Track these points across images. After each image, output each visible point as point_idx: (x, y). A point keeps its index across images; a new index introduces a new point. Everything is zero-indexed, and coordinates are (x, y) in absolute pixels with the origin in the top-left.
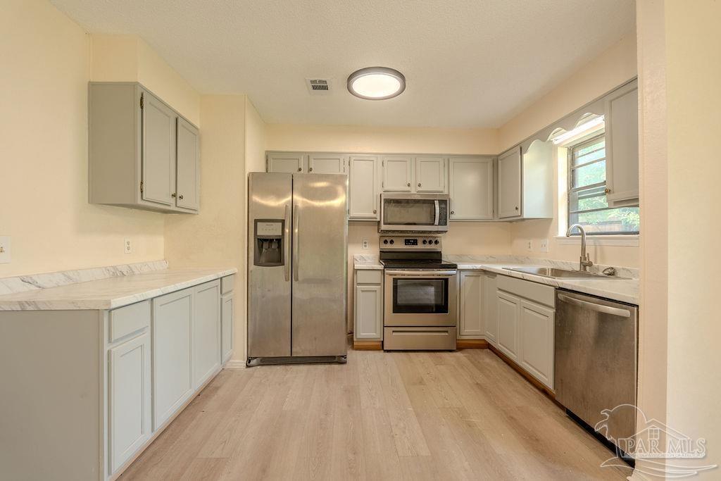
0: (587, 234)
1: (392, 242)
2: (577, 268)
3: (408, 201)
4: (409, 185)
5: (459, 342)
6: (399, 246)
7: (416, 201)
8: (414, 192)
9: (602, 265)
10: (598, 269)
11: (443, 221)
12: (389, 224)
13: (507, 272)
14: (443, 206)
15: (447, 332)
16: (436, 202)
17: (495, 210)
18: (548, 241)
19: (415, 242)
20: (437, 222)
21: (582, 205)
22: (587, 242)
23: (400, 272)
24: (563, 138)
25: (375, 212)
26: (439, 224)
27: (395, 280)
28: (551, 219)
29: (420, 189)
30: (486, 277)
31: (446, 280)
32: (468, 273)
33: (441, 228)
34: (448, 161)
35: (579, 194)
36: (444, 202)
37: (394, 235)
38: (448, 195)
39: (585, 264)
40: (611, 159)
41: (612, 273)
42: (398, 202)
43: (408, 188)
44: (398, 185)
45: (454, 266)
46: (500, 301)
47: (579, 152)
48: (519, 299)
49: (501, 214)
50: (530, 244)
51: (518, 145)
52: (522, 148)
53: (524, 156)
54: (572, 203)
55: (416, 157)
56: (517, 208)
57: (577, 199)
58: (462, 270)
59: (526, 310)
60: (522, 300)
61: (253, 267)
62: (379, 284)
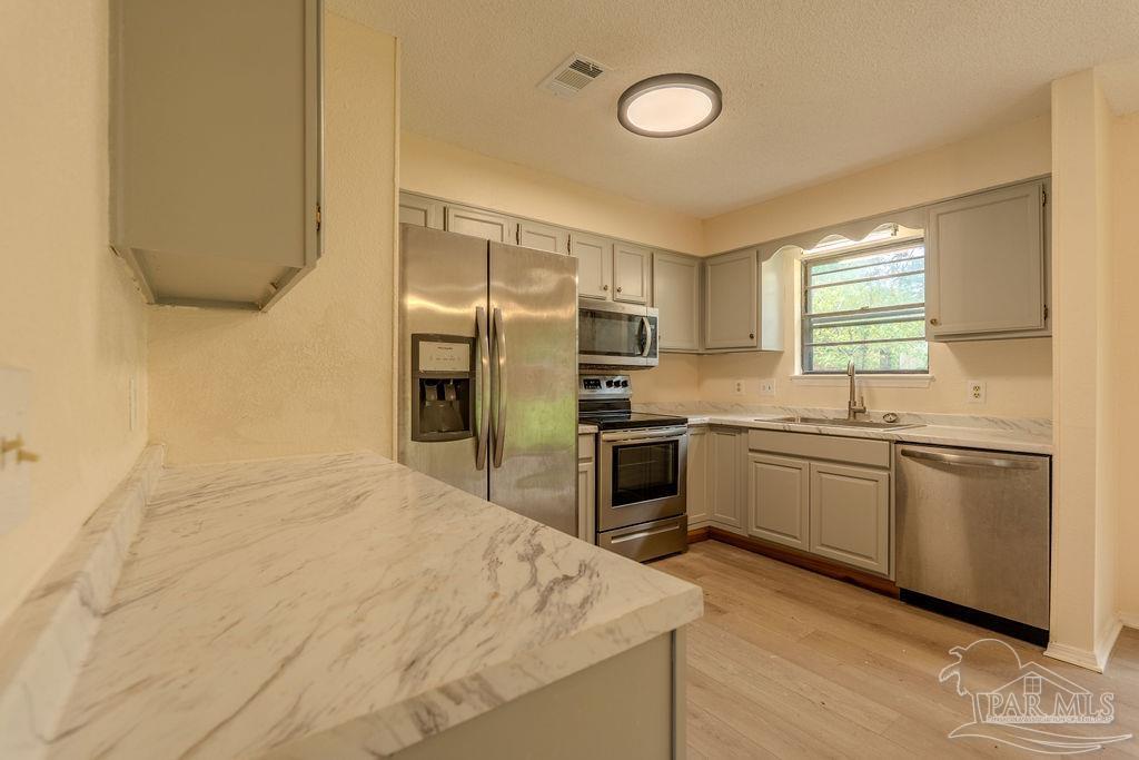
2: (845, 417)
3: (609, 316)
4: (606, 289)
7: (620, 316)
8: (611, 301)
9: (879, 410)
10: (874, 416)
11: (653, 351)
13: (761, 424)
14: (652, 327)
15: (678, 523)
16: (645, 319)
17: (703, 336)
19: (598, 385)
20: (646, 352)
21: (819, 335)
23: (616, 436)
26: (649, 355)
27: (616, 450)
28: (781, 353)
29: (617, 295)
31: (675, 444)
32: (692, 431)
33: (649, 361)
34: (652, 257)
35: (817, 322)
36: (654, 321)
39: (855, 410)
41: (893, 421)
43: (603, 294)
45: (684, 421)
46: (756, 468)
47: (814, 270)
48: (807, 462)
49: (710, 343)
50: (739, 385)
51: (751, 247)
52: (761, 252)
53: (763, 264)
54: (806, 332)
55: (614, 244)
56: (752, 337)
57: (811, 329)
58: (689, 426)
59: (824, 476)
60: (813, 463)
61: (411, 445)
62: (588, 459)
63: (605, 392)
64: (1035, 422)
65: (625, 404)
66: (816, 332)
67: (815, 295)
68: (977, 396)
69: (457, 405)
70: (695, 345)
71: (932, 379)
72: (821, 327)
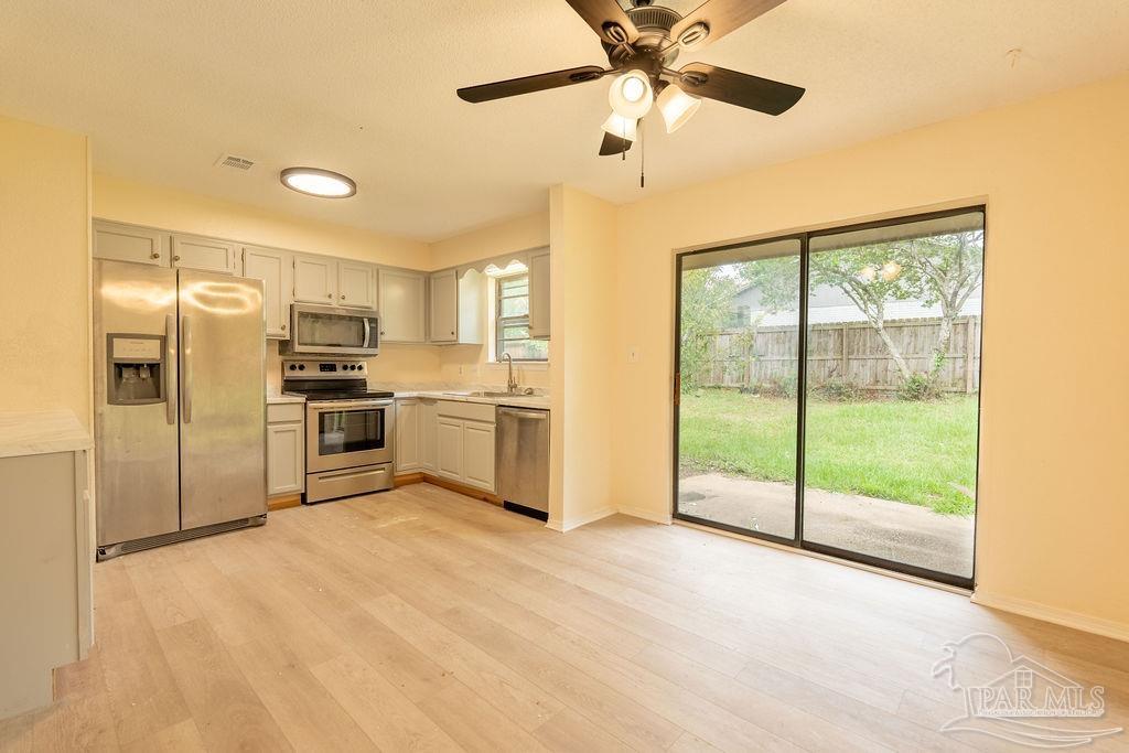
0: (514, 360)
1: (302, 368)
2: (506, 391)
3: (330, 317)
4: (330, 296)
5: (397, 479)
6: (311, 372)
7: (341, 318)
8: (336, 306)
9: (524, 386)
10: (520, 390)
11: (374, 343)
12: (306, 344)
13: (446, 397)
14: (373, 325)
15: (383, 469)
16: (365, 320)
17: (428, 332)
18: (478, 366)
19: (332, 368)
20: (366, 344)
21: (509, 333)
22: (514, 368)
23: (326, 405)
24: (493, 271)
25: (283, 328)
26: (369, 347)
27: (322, 415)
28: (482, 345)
29: (342, 301)
30: (423, 405)
31: (382, 411)
32: (403, 402)
33: (371, 351)
34: (377, 273)
35: (505, 323)
36: (373, 321)
37: (305, 358)
38: (377, 312)
39: (512, 386)
40: (532, 296)
41: (530, 393)
42: (316, 317)
43: (328, 301)
44: (314, 294)
45: (390, 395)
46: (441, 427)
47: (506, 285)
48: (461, 421)
49: (433, 337)
50: (461, 369)
51: (453, 268)
52: (458, 272)
53: (461, 279)
54: (499, 329)
55: (339, 261)
56: (452, 334)
57: (504, 328)
58: (394, 399)
59: (469, 430)
60: (465, 422)
61: (106, 408)
62: (299, 421)
63: (340, 374)
66: (507, 331)
67: (506, 303)
69: (150, 381)
70: (420, 339)
72: (511, 327)
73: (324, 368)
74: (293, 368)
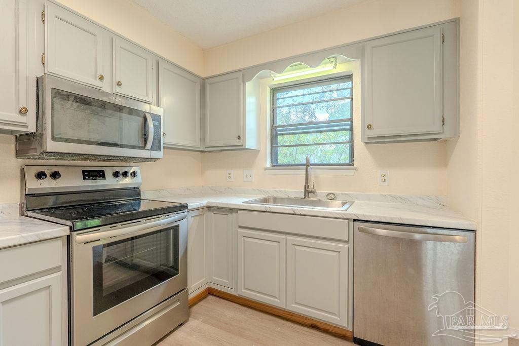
1: (55, 175)
4: (100, 78)
6: (72, 182)
7: (118, 108)
8: (110, 92)
11: (157, 145)
12: (67, 140)
14: (156, 123)
15: (178, 300)
16: (148, 115)
17: (203, 137)
19: (100, 174)
20: (149, 145)
21: (281, 140)
22: (309, 172)
25: (24, 114)
26: (152, 149)
28: (259, 151)
29: (117, 88)
32: (194, 214)
33: (155, 154)
34: (157, 65)
35: (280, 131)
36: (156, 118)
42: (83, 101)
43: (97, 83)
45: (184, 207)
46: (244, 241)
48: (283, 237)
49: (209, 143)
50: (229, 174)
51: (239, 71)
52: (246, 74)
53: (247, 83)
54: (274, 137)
56: (239, 138)
57: (276, 135)
58: (190, 211)
59: (297, 248)
60: (289, 237)
63: (109, 182)
64: (420, 198)
65: (135, 193)
66: (280, 138)
67: (279, 112)
68: (384, 180)
70: (196, 144)
71: (356, 169)
72: (282, 134)
73: (88, 174)
74: (40, 175)
